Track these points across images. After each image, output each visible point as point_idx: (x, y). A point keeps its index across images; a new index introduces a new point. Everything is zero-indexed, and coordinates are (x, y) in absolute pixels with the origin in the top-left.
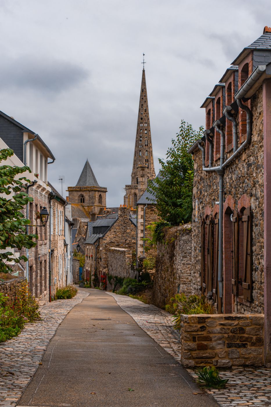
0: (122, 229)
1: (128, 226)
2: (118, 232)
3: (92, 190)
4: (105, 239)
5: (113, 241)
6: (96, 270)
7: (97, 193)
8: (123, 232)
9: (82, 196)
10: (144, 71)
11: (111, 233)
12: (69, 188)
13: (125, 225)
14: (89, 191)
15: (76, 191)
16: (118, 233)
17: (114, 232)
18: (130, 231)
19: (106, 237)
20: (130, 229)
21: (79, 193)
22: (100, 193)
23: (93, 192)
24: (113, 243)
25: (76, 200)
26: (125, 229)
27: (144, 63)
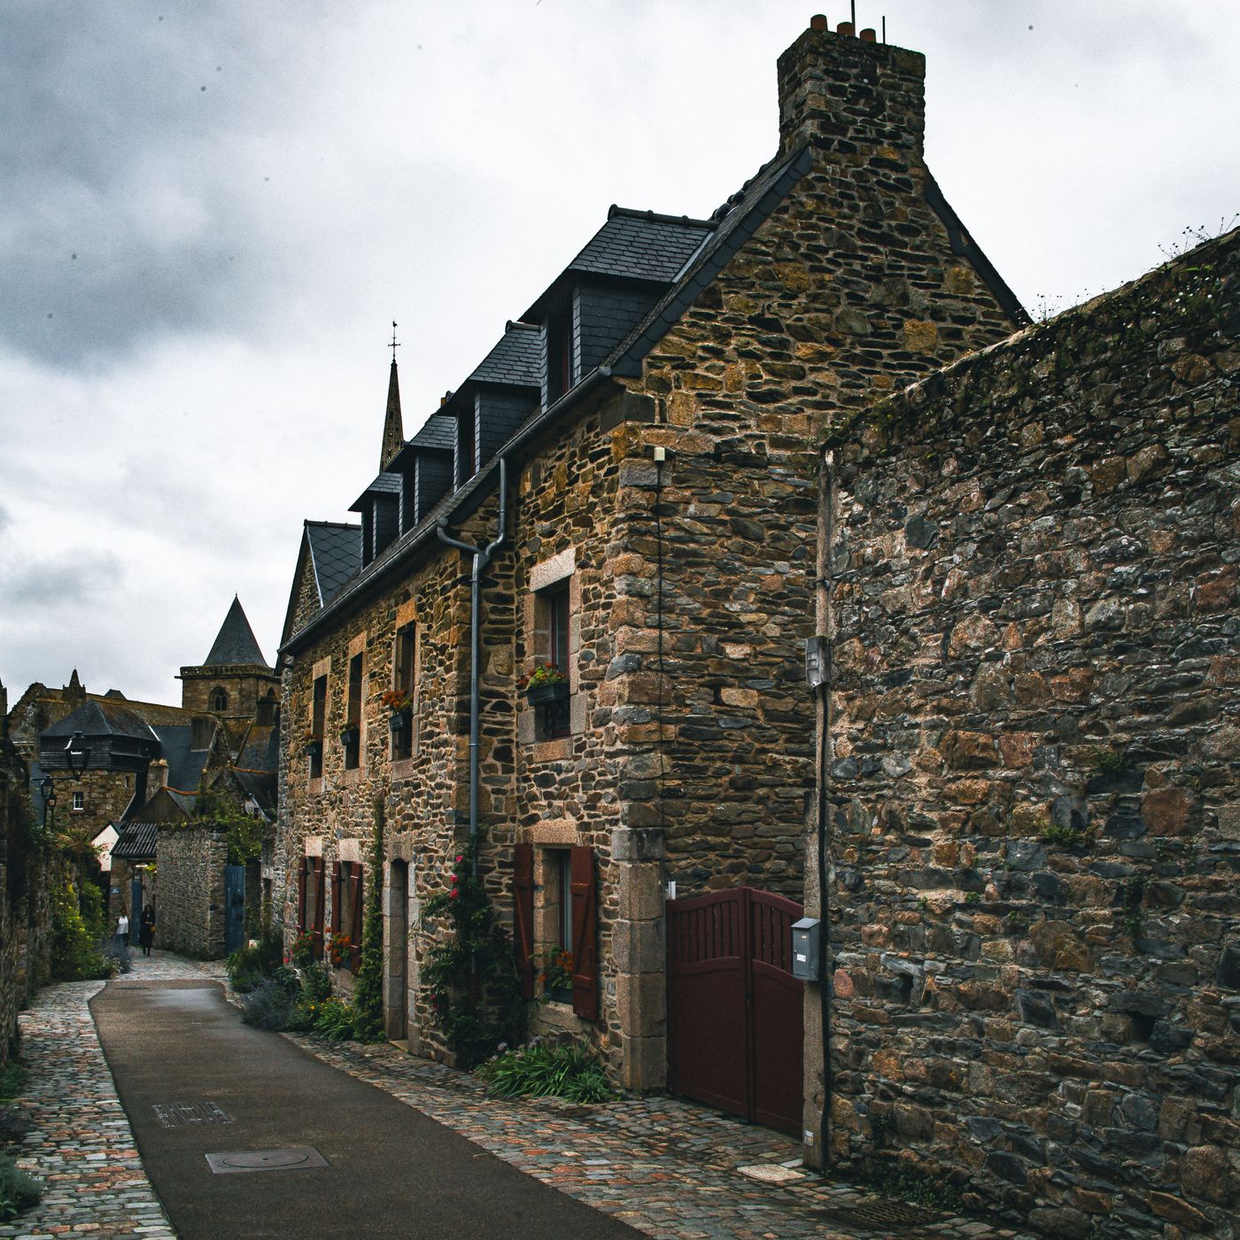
0: (855, 299)
1: (919, 282)
2: (804, 335)
3: (249, 676)
4: (644, 410)
5: (749, 448)
6: (480, 838)
7: (261, 683)
8: (859, 338)
9: (221, 691)
10: (394, 366)
11: (724, 337)
12: (183, 669)
13: (882, 257)
14: (239, 676)
15: (204, 678)
16: (802, 350)
17: (758, 321)
18: (942, 345)
19: (663, 386)
20: (937, 315)
21: (213, 684)
22: (270, 685)
23: (252, 681)
24: (745, 461)
25: (204, 702)
26: (880, 307)
27: (394, 345)
